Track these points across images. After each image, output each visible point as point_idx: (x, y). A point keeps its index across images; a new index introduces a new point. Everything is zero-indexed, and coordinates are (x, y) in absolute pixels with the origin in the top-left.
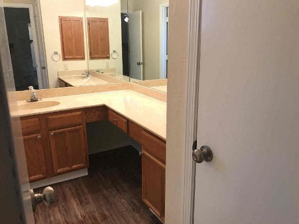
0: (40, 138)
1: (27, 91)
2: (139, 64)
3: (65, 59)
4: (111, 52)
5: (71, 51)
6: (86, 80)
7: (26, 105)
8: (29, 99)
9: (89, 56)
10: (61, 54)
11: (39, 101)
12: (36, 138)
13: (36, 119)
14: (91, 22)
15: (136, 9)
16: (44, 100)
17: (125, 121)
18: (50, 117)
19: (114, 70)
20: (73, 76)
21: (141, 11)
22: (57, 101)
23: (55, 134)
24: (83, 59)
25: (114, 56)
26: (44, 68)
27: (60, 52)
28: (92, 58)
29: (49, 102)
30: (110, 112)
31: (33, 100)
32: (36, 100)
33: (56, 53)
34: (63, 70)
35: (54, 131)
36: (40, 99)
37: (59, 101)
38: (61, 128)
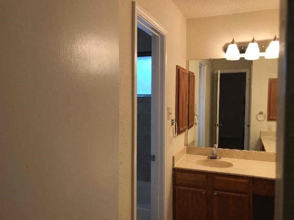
0: (205, 194)
3: (270, 119)
7: (206, 161)
8: (210, 155)
11: (218, 160)
12: (202, 193)
13: (204, 176)
16: (223, 159)
22: (231, 163)
23: (218, 195)
27: (265, 112)
29: (226, 162)
32: (215, 158)
33: (261, 113)
34: (266, 130)
35: (218, 192)
36: (220, 158)
37: (233, 164)
38: (226, 191)
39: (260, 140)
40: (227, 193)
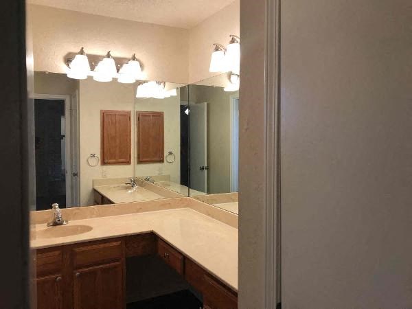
0: (60, 280)
1: (50, 210)
2: (202, 169)
3: (104, 163)
4: (166, 153)
5: (112, 153)
6: (130, 191)
7: (47, 231)
8: (51, 221)
9: (136, 159)
10: (99, 157)
11: (65, 225)
12: (55, 279)
13: (57, 253)
14: (141, 117)
15: (199, 101)
16: (71, 223)
17: (181, 257)
18: (77, 250)
19: (168, 178)
20: (113, 186)
21: (206, 104)
22: (87, 225)
23: (81, 275)
24: (129, 163)
25: (170, 159)
26: (75, 175)
27: (98, 154)
28: (140, 162)
29: (78, 226)
30: (160, 242)
31: (57, 223)
32: (61, 224)
33: (93, 156)
34: (100, 177)
35: (80, 270)
36: (67, 221)
37: (91, 225)
38: (90, 266)
39: (95, 191)
40: (91, 268)
